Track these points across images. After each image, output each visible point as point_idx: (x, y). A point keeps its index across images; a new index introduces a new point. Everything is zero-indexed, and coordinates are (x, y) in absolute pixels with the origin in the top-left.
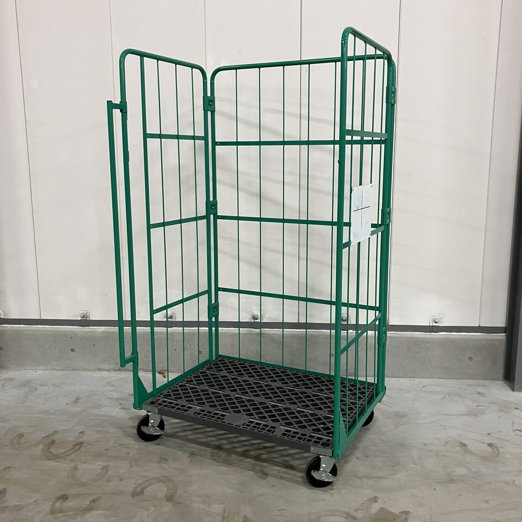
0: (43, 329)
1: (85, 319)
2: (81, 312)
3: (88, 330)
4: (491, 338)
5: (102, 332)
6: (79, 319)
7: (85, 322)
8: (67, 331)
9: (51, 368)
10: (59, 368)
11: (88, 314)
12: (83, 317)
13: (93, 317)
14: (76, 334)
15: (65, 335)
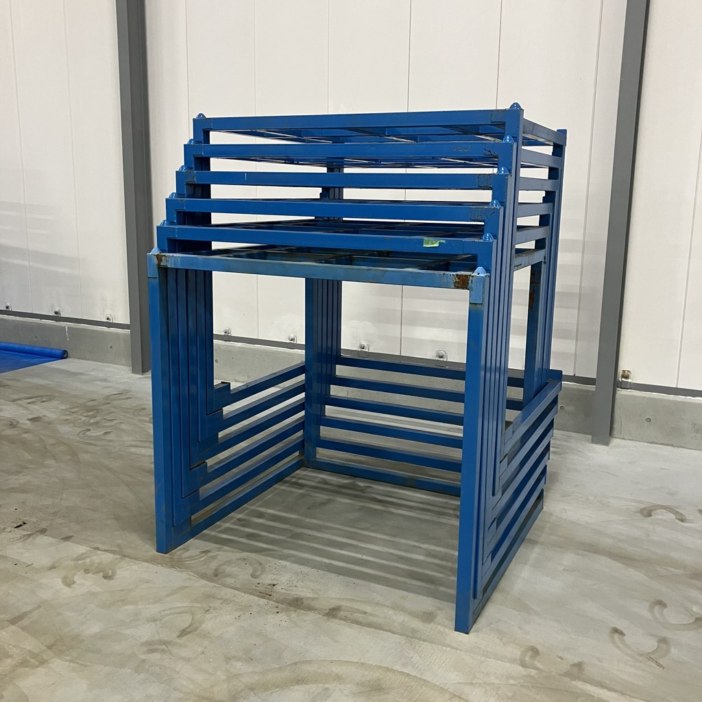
1: (227, 334)
2: (225, 328)
4: (585, 389)
5: (240, 347)
6: (223, 334)
7: (227, 337)
11: (230, 331)
13: (233, 334)
14: (219, 347)
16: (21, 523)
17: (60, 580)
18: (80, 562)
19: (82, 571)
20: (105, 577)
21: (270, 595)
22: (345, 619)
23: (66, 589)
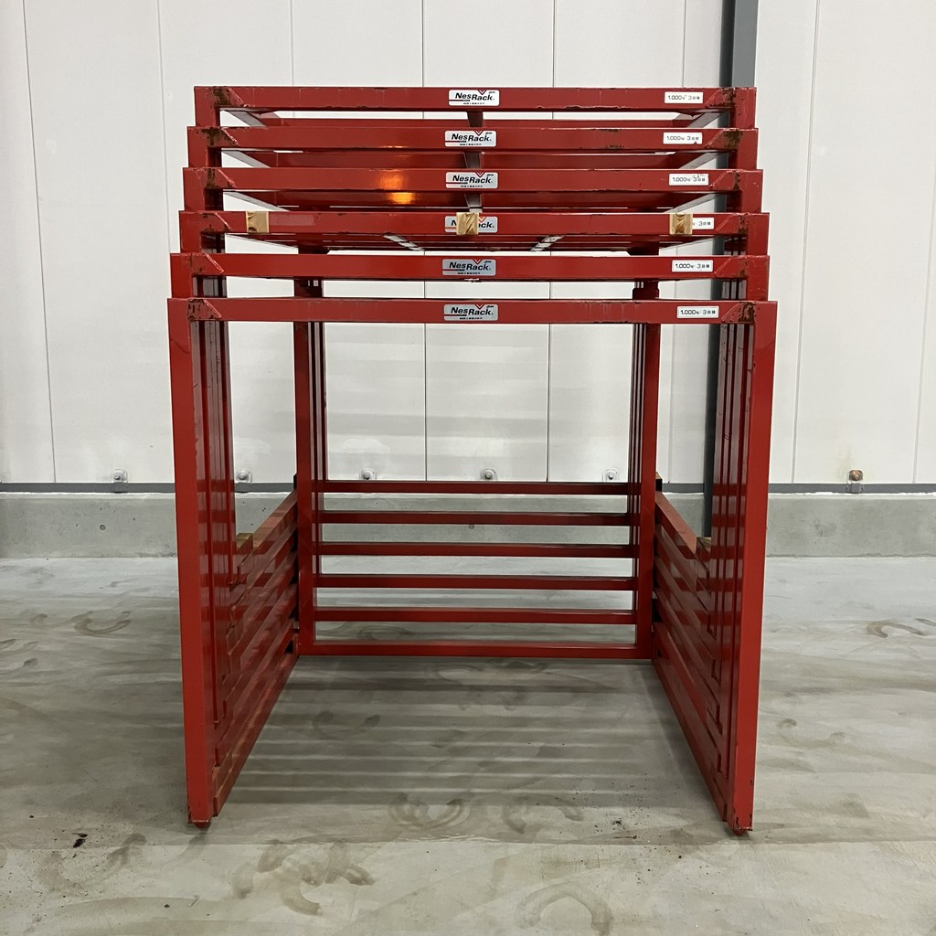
0: (58, 497)
1: (120, 481)
2: (115, 472)
3: (126, 498)
5: (146, 500)
6: (112, 482)
7: (119, 487)
8: (94, 500)
9: (70, 554)
10: (81, 554)
11: (125, 475)
12: (118, 479)
13: (133, 479)
14: (107, 504)
15: (92, 504)
16: (78, 837)
17: (287, 910)
18: (278, 870)
19: (303, 883)
20: (357, 881)
21: (635, 837)
22: (770, 840)
23: (320, 922)
